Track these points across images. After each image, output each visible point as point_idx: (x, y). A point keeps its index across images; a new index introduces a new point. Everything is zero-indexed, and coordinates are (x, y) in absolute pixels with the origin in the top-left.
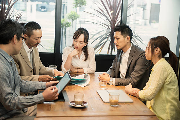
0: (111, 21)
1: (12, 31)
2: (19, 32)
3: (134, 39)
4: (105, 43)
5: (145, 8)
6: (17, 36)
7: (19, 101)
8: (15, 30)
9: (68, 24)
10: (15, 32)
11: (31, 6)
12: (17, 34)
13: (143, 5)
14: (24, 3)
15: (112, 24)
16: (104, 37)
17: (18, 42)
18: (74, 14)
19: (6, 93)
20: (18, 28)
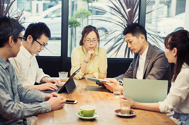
0: (127, 18)
1: (7, 31)
2: (16, 31)
3: (155, 40)
4: (122, 44)
5: (170, 5)
6: (14, 38)
7: (25, 108)
8: (11, 31)
9: (77, 24)
10: (10, 33)
11: (37, 5)
12: (14, 35)
13: (167, 2)
14: (29, 2)
15: (129, 22)
16: (119, 37)
17: (15, 44)
18: (84, 12)
19: (6, 100)
20: (14, 27)
